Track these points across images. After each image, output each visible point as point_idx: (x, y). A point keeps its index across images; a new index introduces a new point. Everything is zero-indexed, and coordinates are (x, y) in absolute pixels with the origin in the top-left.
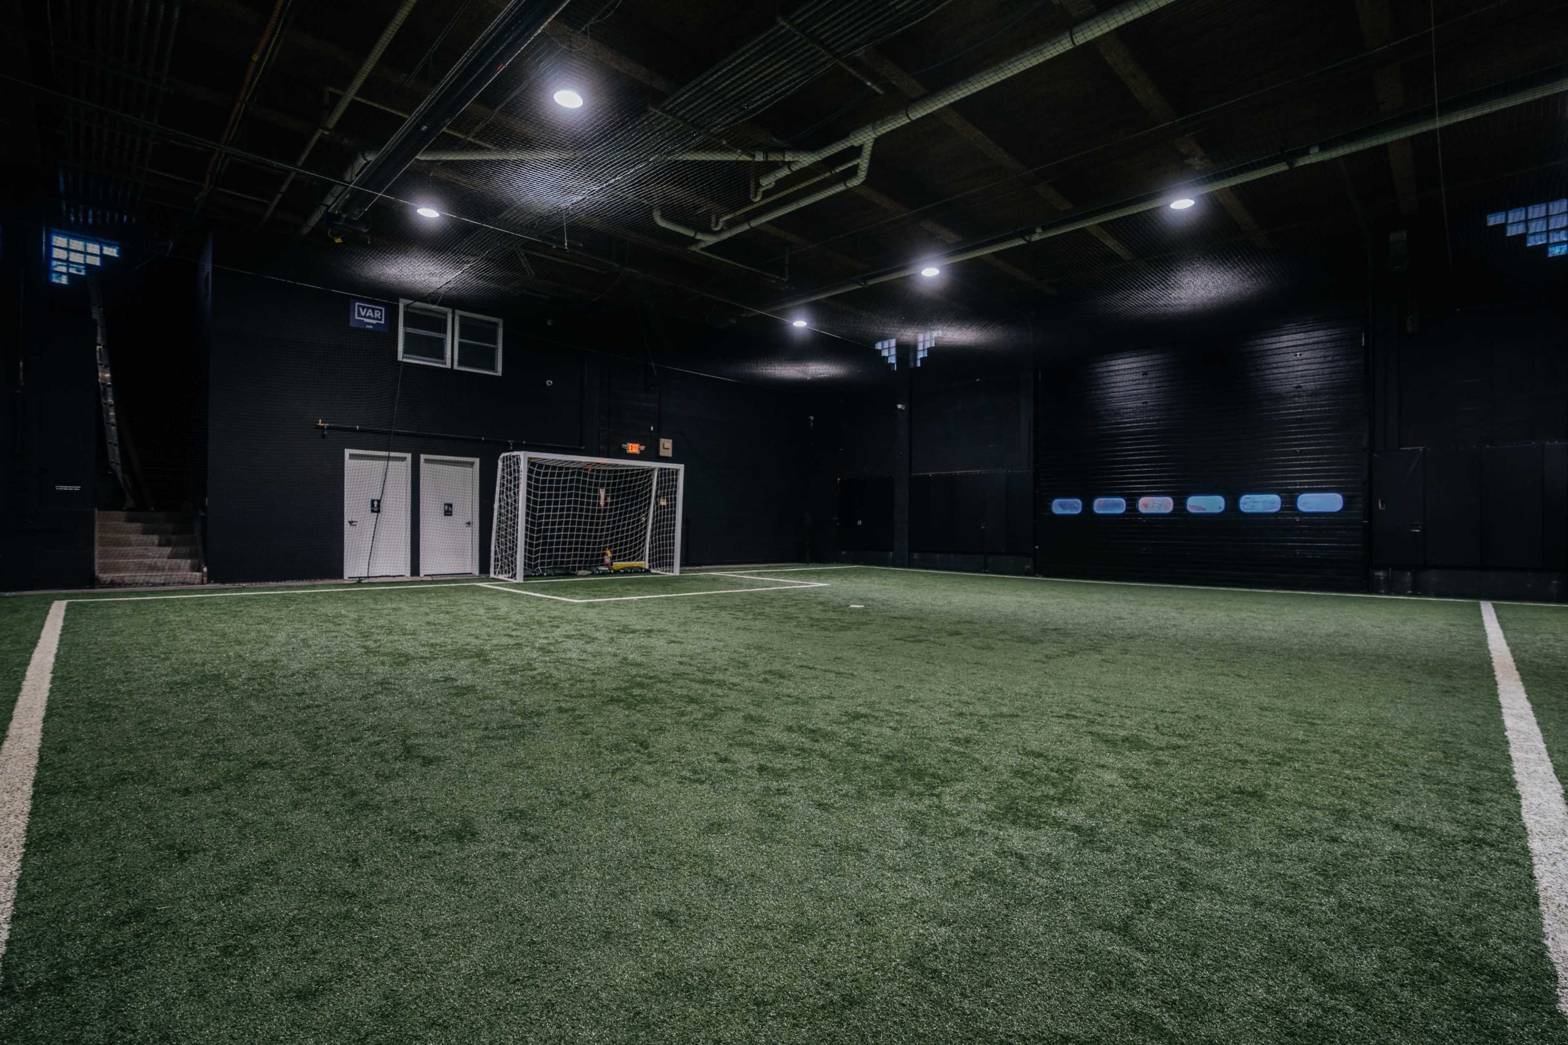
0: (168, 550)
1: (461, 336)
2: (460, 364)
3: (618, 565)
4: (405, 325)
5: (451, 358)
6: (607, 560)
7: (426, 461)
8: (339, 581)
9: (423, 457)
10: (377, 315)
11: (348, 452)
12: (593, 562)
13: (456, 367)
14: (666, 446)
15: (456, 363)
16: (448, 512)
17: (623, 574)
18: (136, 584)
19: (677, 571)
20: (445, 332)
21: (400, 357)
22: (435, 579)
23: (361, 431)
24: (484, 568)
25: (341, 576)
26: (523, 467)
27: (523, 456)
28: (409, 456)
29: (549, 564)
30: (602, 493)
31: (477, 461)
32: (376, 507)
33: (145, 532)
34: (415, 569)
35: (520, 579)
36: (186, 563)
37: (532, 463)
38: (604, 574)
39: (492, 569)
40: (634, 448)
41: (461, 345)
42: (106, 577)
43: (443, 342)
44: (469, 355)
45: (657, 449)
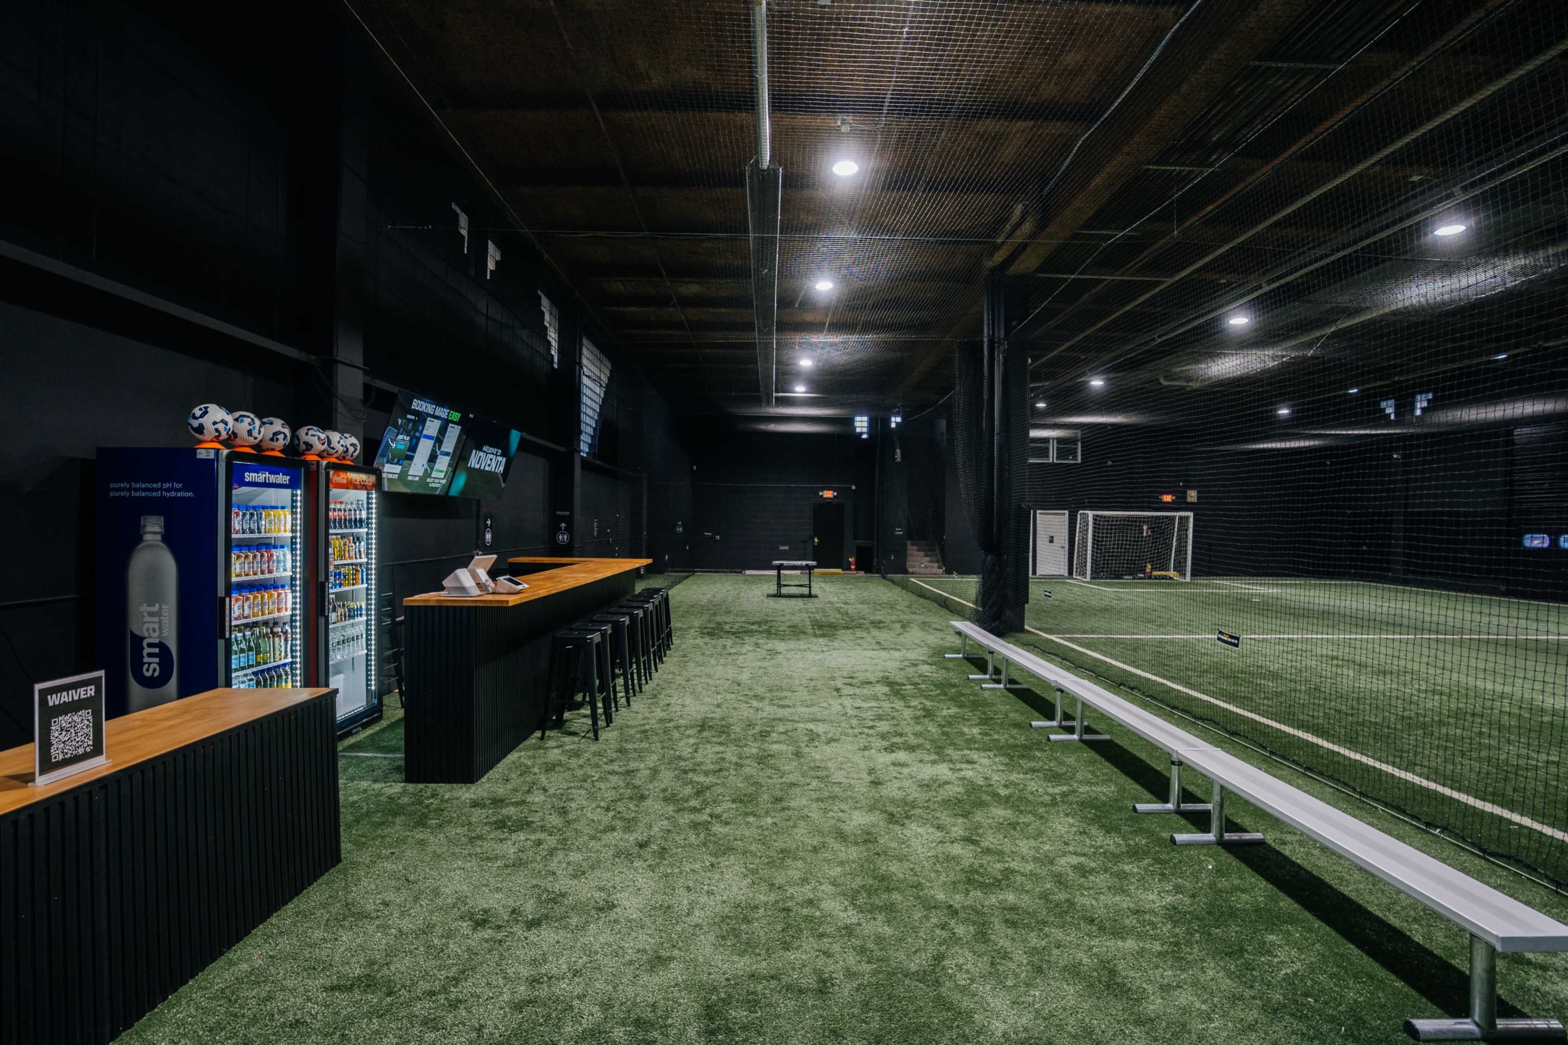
0: (928, 559)
1: (1058, 443)
2: (1058, 458)
3: (1155, 573)
5: (1052, 458)
6: (1148, 570)
7: (1040, 514)
9: (1038, 512)
12: (1133, 572)
13: (1056, 461)
14: (1191, 497)
15: (1055, 459)
16: (1051, 541)
17: (1156, 580)
18: (918, 573)
19: (1188, 579)
20: (1049, 443)
22: (1044, 577)
24: (1070, 572)
26: (1091, 519)
27: (1091, 514)
30: (1145, 527)
31: (1067, 512)
34: (1034, 573)
35: (1088, 579)
36: (936, 565)
37: (1095, 518)
38: (1141, 578)
39: (1074, 573)
40: (1168, 498)
41: (1058, 449)
42: (910, 570)
43: (1048, 448)
44: (1061, 454)
45: (1185, 497)
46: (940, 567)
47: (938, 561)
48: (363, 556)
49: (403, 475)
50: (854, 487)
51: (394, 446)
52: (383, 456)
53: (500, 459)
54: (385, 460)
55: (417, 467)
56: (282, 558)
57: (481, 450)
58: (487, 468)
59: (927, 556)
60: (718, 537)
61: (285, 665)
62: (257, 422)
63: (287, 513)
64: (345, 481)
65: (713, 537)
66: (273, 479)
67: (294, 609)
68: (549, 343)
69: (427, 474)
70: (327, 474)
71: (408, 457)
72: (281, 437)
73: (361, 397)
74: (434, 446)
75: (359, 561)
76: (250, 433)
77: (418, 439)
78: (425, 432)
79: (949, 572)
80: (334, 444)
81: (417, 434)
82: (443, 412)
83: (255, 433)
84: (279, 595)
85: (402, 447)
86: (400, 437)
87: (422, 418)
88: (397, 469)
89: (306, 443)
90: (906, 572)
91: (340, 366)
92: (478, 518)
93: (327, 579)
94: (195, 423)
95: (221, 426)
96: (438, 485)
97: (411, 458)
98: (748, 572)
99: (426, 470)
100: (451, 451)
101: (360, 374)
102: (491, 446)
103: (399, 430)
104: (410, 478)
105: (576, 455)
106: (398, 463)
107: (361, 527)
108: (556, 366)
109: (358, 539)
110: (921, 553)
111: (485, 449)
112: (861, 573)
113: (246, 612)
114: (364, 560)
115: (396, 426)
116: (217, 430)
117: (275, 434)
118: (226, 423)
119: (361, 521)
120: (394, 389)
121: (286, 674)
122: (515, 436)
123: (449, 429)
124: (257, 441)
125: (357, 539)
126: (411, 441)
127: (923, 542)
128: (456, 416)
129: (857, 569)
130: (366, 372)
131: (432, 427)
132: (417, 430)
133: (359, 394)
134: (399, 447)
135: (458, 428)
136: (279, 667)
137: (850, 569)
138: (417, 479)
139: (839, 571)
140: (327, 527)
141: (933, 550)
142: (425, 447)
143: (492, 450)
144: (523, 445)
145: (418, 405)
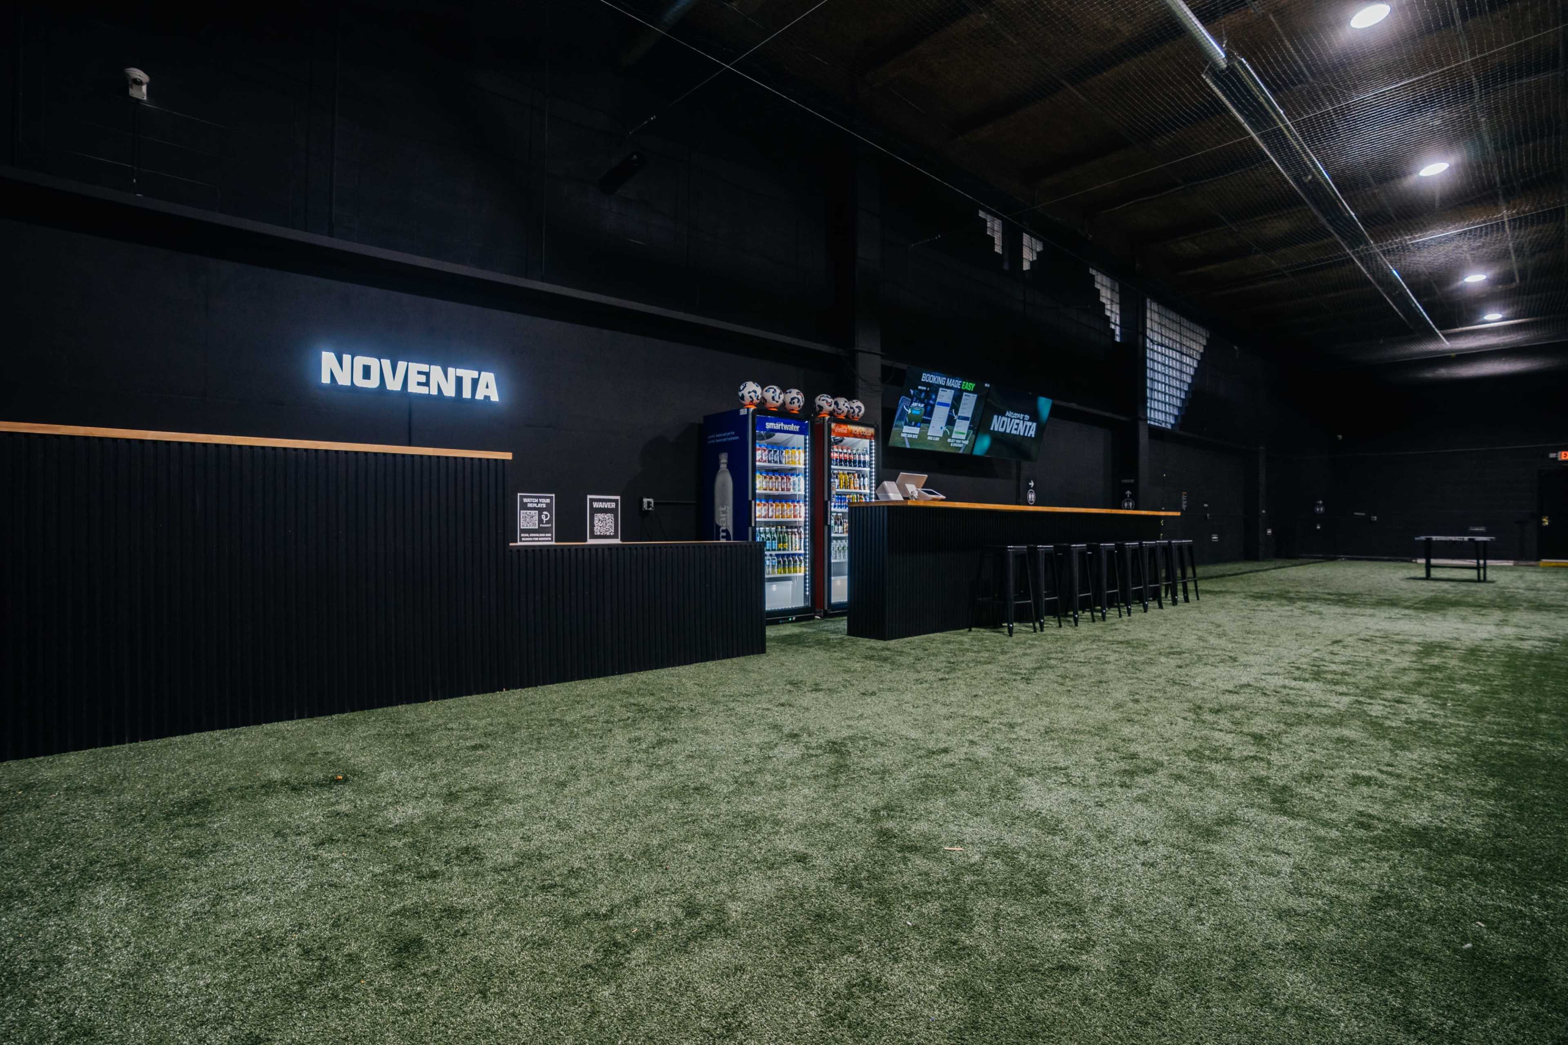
48: (867, 488)
49: (923, 435)
51: (910, 411)
52: (900, 419)
53: (1029, 424)
54: (903, 423)
55: (936, 429)
56: (797, 482)
57: (1003, 415)
58: (1014, 432)
60: (1375, 518)
61: (800, 555)
62: (778, 391)
63: (802, 451)
64: (846, 432)
65: (1367, 518)
66: (786, 427)
67: (805, 517)
68: (1108, 319)
69: (946, 436)
70: (829, 426)
71: (925, 420)
72: (796, 401)
73: (879, 376)
74: (950, 411)
75: (862, 491)
76: (773, 398)
77: (933, 407)
78: (938, 400)
80: (841, 406)
81: (931, 402)
82: (956, 383)
83: (776, 398)
84: (795, 506)
85: (918, 413)
86: (914, 404)
87: (934, 389)
88: (916, 430)
89: (819, 406)
91: (860, 354)
92: (1018, 479)
93: (830, 498)
94: (740, 394)
95: (753, 394)
96: (961, 446)
97: (929, 422)
99: (945, 432)
100: (970, 416)
101: (878, 358)
102: (1015, 411)
103: (913, 399)
104: (929, 438)
105: (1140, 423)
106: (915, 425)
107: (864, 467)
108: (1118, 339)
109: (863, 476)
111: (1007, 414)
113: (770, 514)
114: (867, 491)
115: (909, 395)
116: (751, 397)
117: (793, 399)
118: (755, 392)
119: (864, 462)
120: (904, 366)
121: (800, 561)
122: (1045, 405)
123: (964, 397)
124: (779, 404)
125: (861, 475)
126: (925, 407)
128: (970, 386)
130: (883, 357)
131: (946, 396)
132: (931, 398)
133: (877, 373)
134: (914, 412)
135: (973, 397)
136: (795, 554)
138: (937, 439)
140: (830, 464)
142: (940, 414)
143: (1016, 415)
144: (1055, 411)
145: (926, 377)
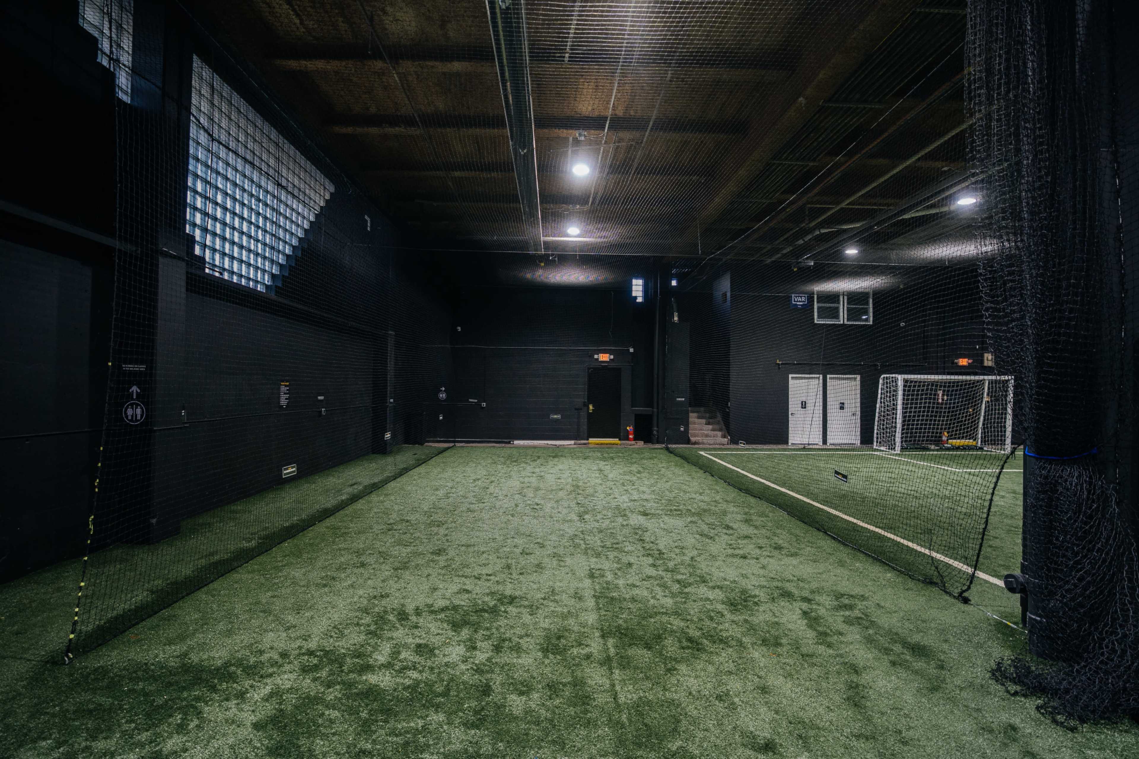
0: (710, 427)
1: (848, 303)
2: (848, 320)
4: (818, 302)
5: (843, 318)
6: (944, 439)
7: (830, 378)
8: (785, 447)
9: (828, 376)
10: (803, 299)
11: (790, 376)
13: (846, 322)
14: (988, 359)
15: (846, 320)
16: (842, 408)
17: (962, 450)
18: (703, 443)
19: (1008, 449)
20: (839, 303)
21: (816, 322)
22: (838, 448)
23: (797, 364)
24: (864, 442)
25: (787, 443)
26: (900, 383)
27: (900, 377)
28: (821, 377)
29: (910, 441)
30: (940, 393)
31: (858, 377)
32: (804, 405)
33: (699, 418)
34: (825, 442)
35: (898, 450)
36: (719, 434)
37: (906, 381)
39: (875, 444)
40: (963, 362)
41: (849, 310)
42: (693, 439)
43: (837, 309)
44: (853, 314)
45: (982, 361)
46: (724, 436)
47: (720, 430)
50: (632, 350)
59: (708, 424)
60: (484, 404)
65: (478, 404)
79: (734, 441)
90: (688, 442)
98: (516, 442)
110: (704, 421)
112: (641, 443)
127: (702, 409)
129: (636, 439)
137: (628, 439)
139: (616, 441)
141: (714, 417)
